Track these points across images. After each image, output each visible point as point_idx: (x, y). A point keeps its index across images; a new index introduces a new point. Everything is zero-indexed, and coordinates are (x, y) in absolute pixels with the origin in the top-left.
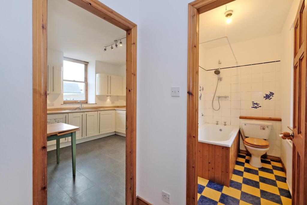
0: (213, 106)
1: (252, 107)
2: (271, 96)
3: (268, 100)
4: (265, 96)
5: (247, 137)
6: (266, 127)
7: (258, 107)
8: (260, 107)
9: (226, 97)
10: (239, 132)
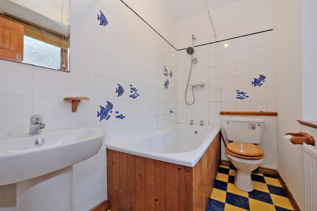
0: (186, 101)
1: (237, 98)
2: (261, 80)
3: (257, 86)
4: (253, 82)
5: (230, 142)
6: (257, 125)
7: (245, 97)
8: (248, 97)
9: (202, 86)
10: (220, 134)
